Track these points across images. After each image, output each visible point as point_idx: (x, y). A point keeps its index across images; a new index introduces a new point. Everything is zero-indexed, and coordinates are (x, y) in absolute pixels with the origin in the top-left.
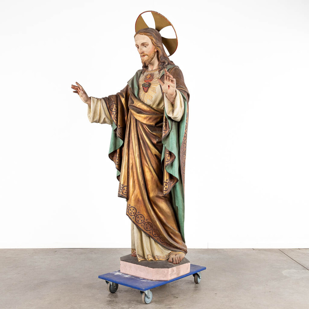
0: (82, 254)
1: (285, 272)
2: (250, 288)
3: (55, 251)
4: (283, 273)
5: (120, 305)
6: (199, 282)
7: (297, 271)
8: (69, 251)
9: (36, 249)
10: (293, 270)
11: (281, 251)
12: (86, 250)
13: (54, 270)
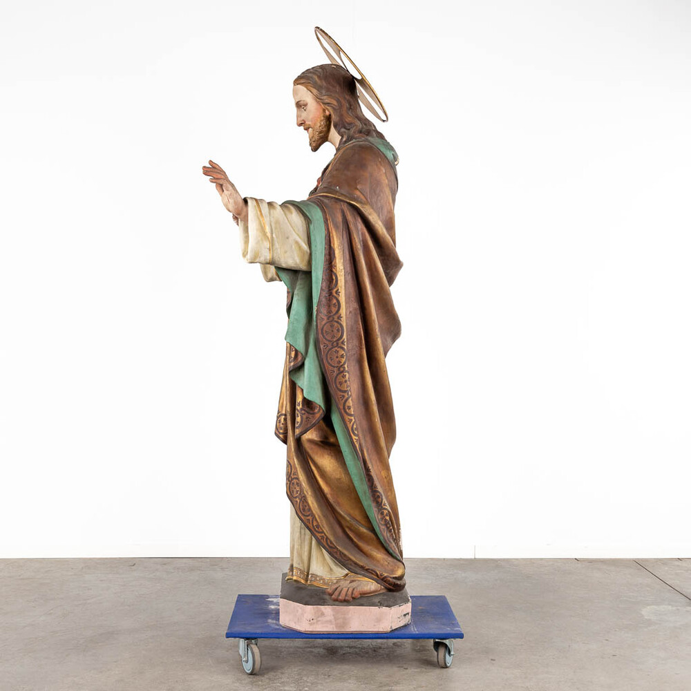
0: (192, 569)
1: (647, 612)
2: (569, 646)
3: (132, 564)
4: (643, 613)
5: (279, 684)
6: (448, 665)
7: (674, 608)
8: (165, 564)
9: (90, 559)
10: (666, 607)
11: (640, 565)
12: (202, 562)
13: (129, 606)
